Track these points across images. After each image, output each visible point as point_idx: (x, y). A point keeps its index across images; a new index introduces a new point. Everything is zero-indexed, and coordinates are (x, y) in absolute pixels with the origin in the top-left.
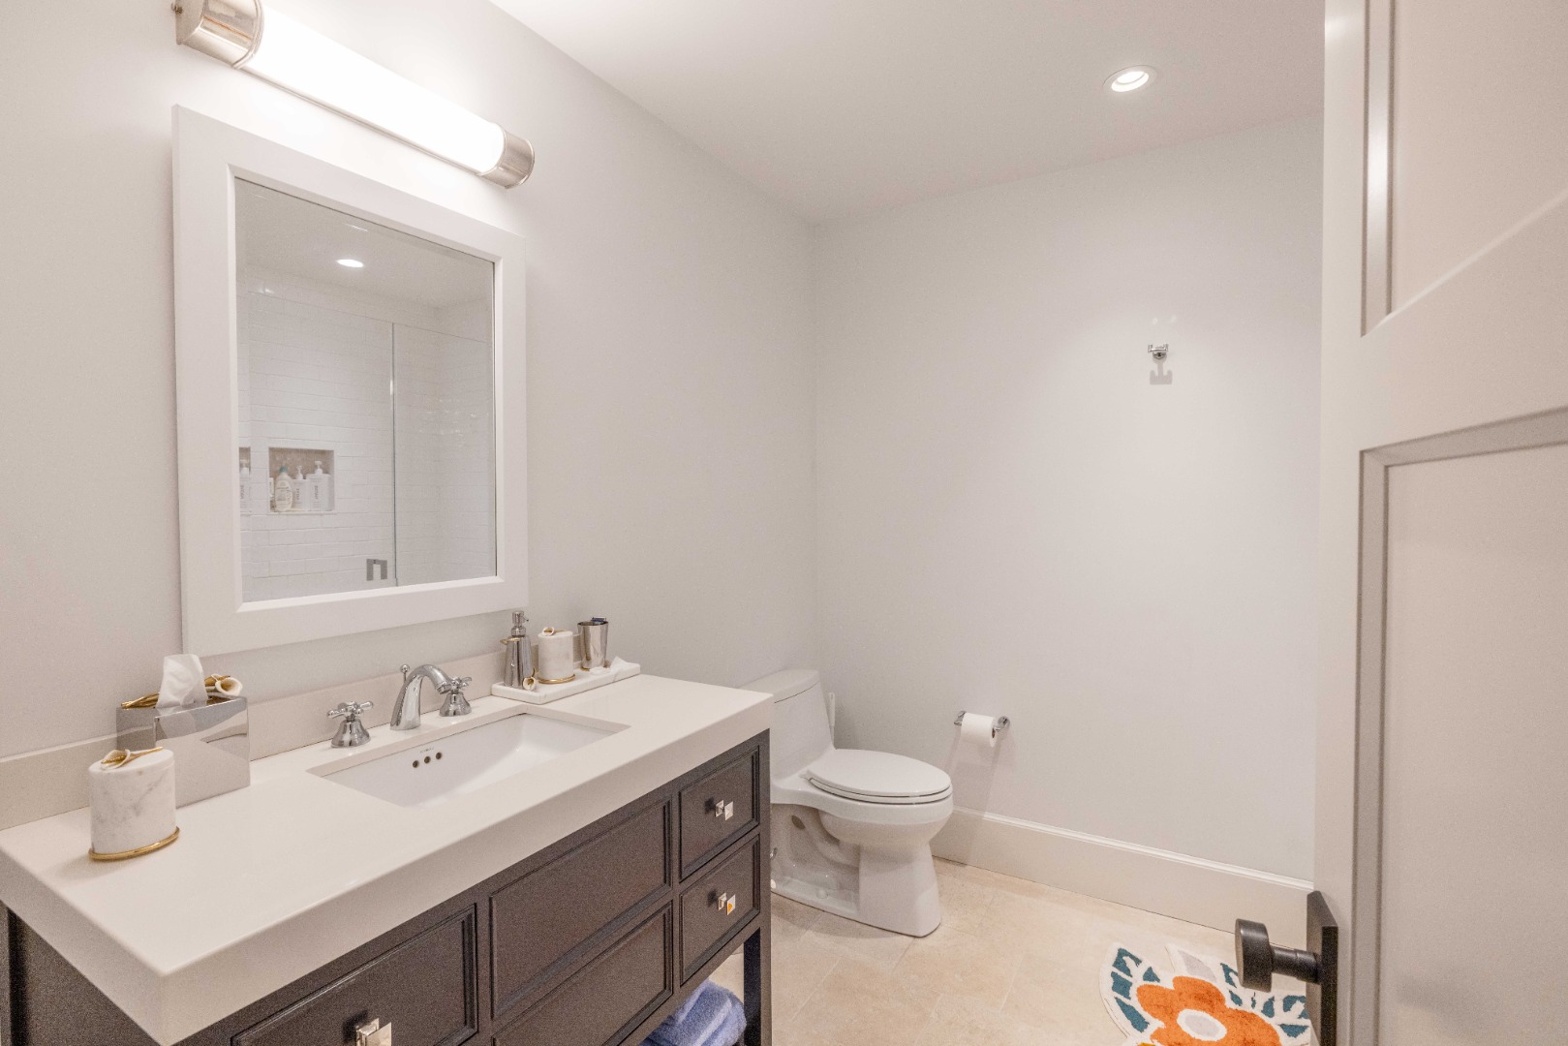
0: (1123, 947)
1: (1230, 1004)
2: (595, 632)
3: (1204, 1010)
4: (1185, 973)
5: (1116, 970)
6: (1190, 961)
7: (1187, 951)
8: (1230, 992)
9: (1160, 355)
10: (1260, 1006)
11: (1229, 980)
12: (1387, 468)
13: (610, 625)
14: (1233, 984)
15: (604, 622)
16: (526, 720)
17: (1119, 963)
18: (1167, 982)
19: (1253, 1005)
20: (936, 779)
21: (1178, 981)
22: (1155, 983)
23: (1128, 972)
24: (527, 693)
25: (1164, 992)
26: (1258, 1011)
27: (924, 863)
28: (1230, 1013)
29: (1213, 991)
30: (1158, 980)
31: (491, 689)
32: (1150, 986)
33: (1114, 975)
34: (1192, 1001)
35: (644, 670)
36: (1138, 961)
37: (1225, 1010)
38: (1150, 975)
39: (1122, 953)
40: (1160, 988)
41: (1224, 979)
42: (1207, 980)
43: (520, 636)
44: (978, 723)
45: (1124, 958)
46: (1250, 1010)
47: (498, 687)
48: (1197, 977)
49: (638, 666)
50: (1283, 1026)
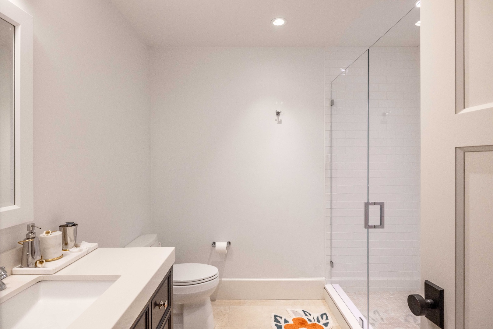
0: (275, 314)
1: (309, 323)
2: (70, 230)
3: (303, 327)
4: (295, 317)
5: (276, 323)
6: (295, 312)
7: (292, 309)
8: (308, 319)
9: (278, 114)
10: (316, 320)
11: (306, 315)
12: (464, 152)
13: (78, 225)
14: (307, 316)
15: (74, 225)
16: (42, 284)
17: (276, 320)
18: (291, 322)
19: (314, 321)
20: (213, 270)
21: (294, 320)
22: (288, 323)
23: (279, 322)
24: (40, 269)
25: (291, 325)
26: (316, 322)
27: (209, 304)
28: (310, 325)
29: (303, 320)
30: (288, 322)
31: (12, 271)
32: (287, 325)
33: (276, 325)
34: (299, 326)
35: (100, 246)
36: (281, 318)
37: (308, 325)
38: (286, 321)
39: (276, 316)
40: (290, 324)
41: (304, 315)
42: (301, 317)
43: (32, 238)
44: (221, 245)
45: (277, 318)
46: (314, 322)
47: (16, 269)
48: (298, 317)
49: (96, 244)
50: (323, 324)
